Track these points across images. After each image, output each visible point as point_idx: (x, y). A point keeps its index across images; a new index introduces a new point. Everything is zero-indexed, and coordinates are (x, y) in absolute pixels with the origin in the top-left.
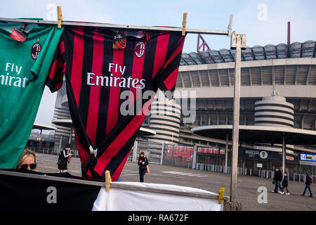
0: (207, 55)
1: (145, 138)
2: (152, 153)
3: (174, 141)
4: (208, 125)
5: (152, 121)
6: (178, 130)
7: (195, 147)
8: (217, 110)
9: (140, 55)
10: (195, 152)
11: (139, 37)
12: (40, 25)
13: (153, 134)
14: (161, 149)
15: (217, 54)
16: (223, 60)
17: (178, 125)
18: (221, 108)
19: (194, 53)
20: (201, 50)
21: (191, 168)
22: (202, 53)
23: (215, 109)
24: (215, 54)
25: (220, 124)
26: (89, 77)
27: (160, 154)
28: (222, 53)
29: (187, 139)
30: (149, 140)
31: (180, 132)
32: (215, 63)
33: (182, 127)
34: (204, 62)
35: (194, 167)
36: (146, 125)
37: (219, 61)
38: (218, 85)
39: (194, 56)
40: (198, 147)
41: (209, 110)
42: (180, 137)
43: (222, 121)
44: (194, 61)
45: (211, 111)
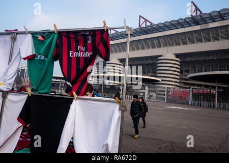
0: (200, 18)
1: (154, 84)
2: (158, 94)
3: (174, 85)
4: (202, 72)
5: (158, 72)
6: (178, 77)
7: (191, 89)
8: (209, 60)
9: (90, 42)
10: (191, 93)
11: (88, 34)
12: (49, 32)
13: (159, 81)
14: (165, 91)
15: (208, 16)
16: (214, 20)
17: (179, 74)
18: (213, 58)
19: (189, 18)
20: (194, 14)
21: (188, 104)
22: (195, 17)
23: (207, 59)
24: (206, 16)
25: (212, 71)
26: (70, 53)
27: (165, 95)
28: (212, 15)
29: (185, 84)
30: (157, 85)
31: (180, 79)
32: (207, 23)
33: (182, 75)
34: (197, 23)
35: (190, 103)
36: (154, 75)
37: (210, 21)
38: (210, 41)
39: (188, 20)
40: (193, 88)
41: (202, 61)
42: (180, 83)
43: (214, 69)
44: (189, 24)
45: (205, 61)
